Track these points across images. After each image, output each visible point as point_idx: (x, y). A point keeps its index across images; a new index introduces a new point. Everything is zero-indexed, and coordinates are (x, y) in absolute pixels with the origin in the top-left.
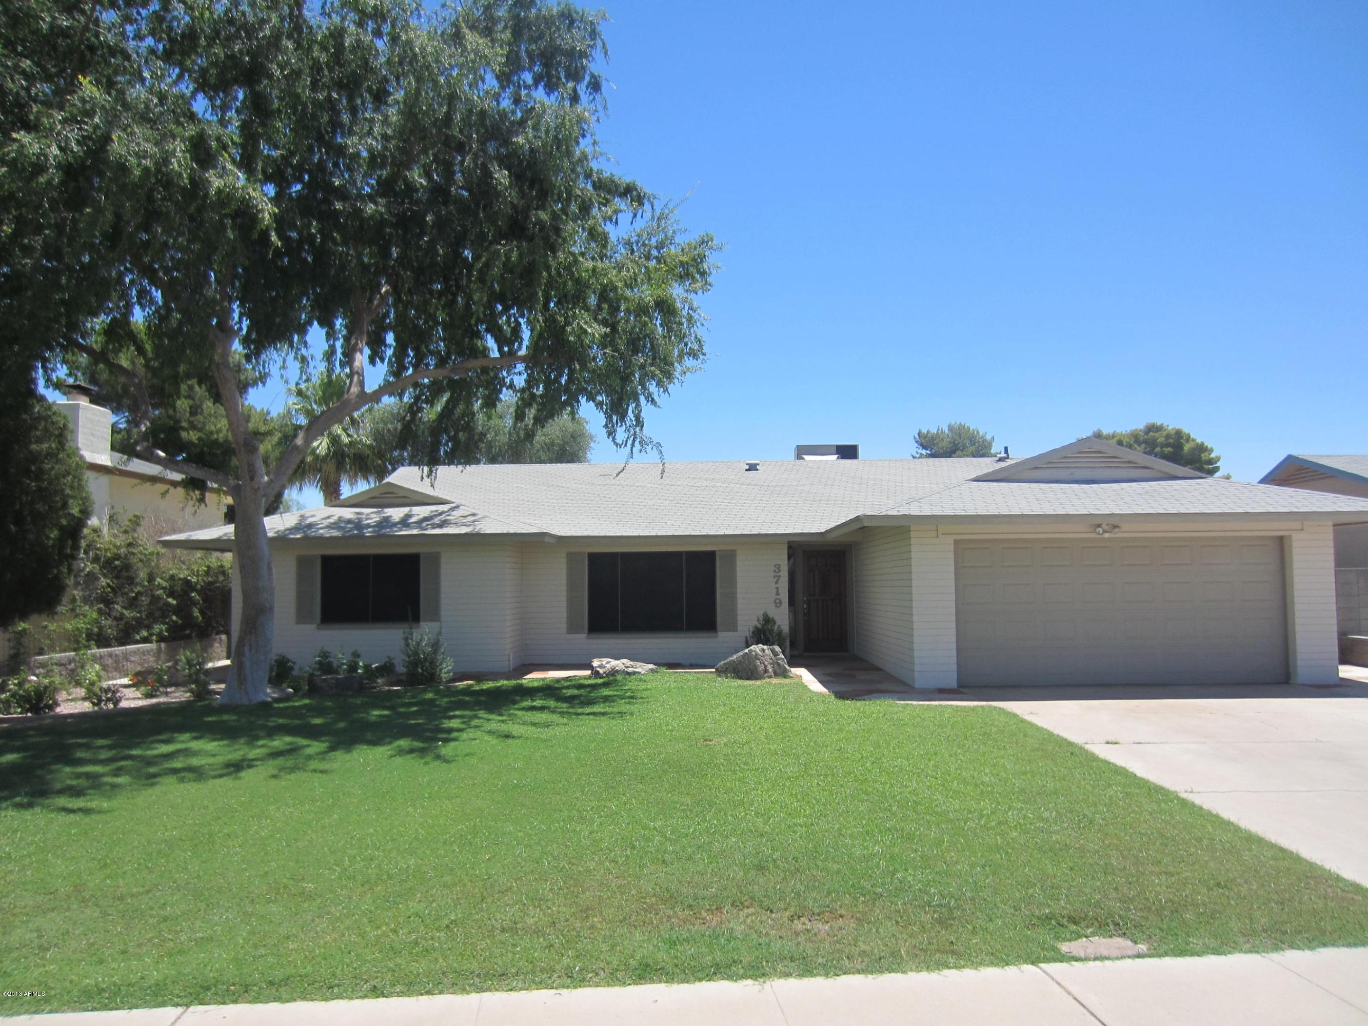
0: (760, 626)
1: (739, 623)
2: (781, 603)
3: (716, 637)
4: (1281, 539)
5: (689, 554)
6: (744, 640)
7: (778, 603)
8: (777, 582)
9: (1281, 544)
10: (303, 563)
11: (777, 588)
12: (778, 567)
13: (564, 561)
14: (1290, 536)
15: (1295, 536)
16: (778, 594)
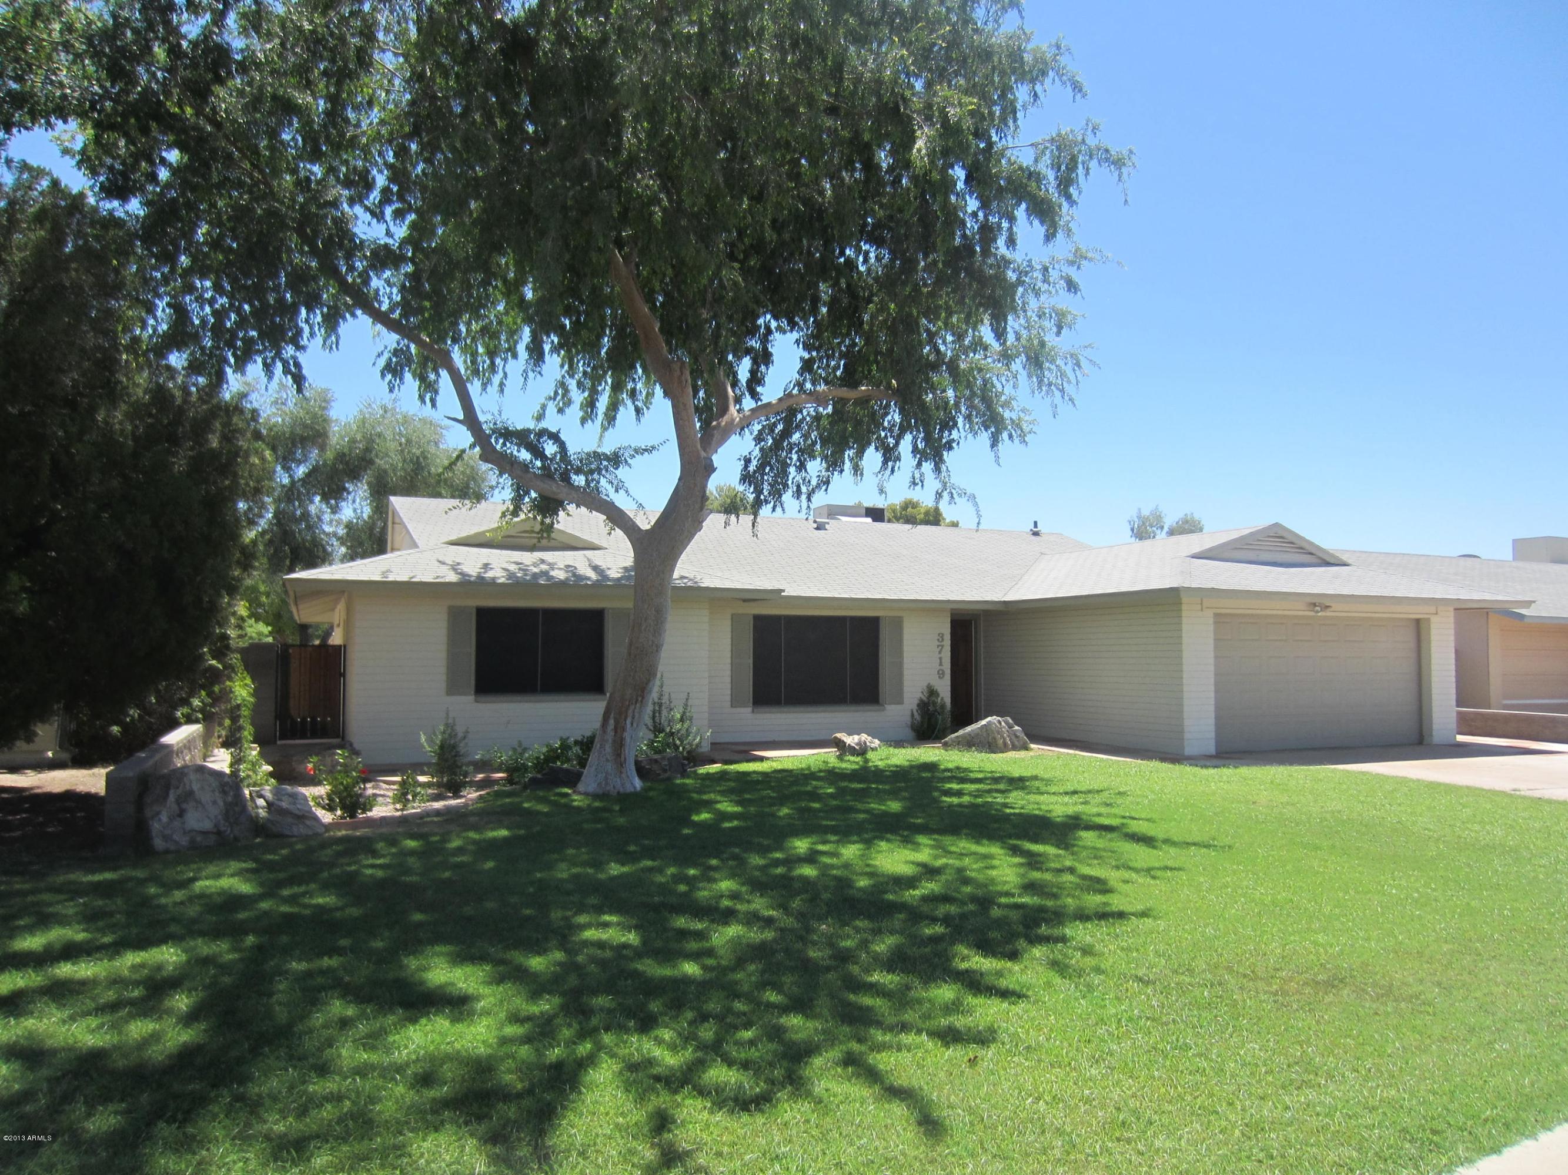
0: (925, 699)
1: (905, 695)
2: (943, 673)
3: (884, 710)
4: (1418, 622)
5: (853, 619)
6: (909, 713)
7: (941, 674)
8: (940, 652)
9: (1419, 628)
10: (455, 615)
11: (940, 659)
12: (941, 636)
13: (729, 622)
14: (1428, 620)
15: (1434, 619)
16: (941, 664)
